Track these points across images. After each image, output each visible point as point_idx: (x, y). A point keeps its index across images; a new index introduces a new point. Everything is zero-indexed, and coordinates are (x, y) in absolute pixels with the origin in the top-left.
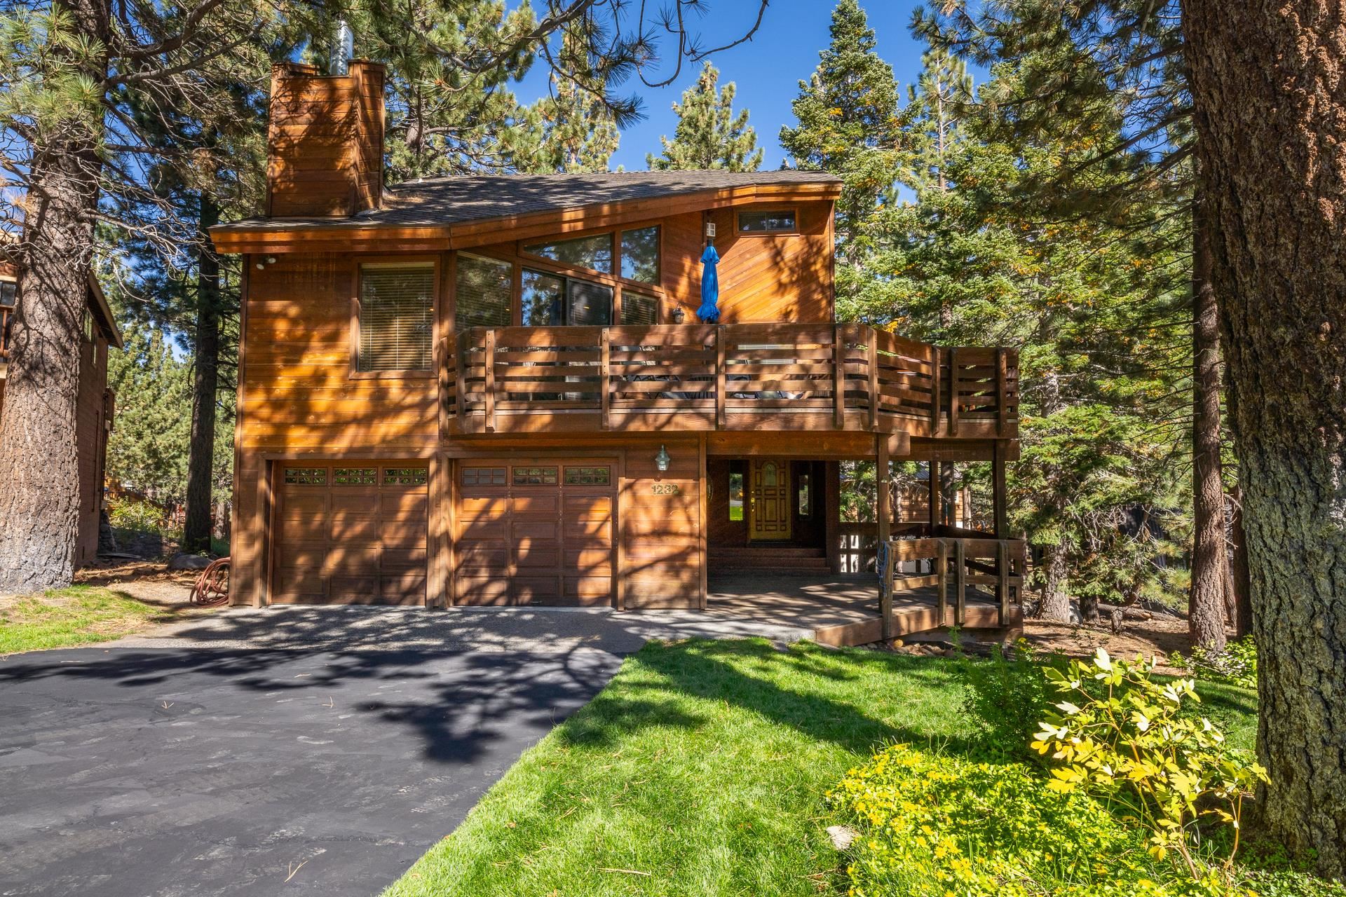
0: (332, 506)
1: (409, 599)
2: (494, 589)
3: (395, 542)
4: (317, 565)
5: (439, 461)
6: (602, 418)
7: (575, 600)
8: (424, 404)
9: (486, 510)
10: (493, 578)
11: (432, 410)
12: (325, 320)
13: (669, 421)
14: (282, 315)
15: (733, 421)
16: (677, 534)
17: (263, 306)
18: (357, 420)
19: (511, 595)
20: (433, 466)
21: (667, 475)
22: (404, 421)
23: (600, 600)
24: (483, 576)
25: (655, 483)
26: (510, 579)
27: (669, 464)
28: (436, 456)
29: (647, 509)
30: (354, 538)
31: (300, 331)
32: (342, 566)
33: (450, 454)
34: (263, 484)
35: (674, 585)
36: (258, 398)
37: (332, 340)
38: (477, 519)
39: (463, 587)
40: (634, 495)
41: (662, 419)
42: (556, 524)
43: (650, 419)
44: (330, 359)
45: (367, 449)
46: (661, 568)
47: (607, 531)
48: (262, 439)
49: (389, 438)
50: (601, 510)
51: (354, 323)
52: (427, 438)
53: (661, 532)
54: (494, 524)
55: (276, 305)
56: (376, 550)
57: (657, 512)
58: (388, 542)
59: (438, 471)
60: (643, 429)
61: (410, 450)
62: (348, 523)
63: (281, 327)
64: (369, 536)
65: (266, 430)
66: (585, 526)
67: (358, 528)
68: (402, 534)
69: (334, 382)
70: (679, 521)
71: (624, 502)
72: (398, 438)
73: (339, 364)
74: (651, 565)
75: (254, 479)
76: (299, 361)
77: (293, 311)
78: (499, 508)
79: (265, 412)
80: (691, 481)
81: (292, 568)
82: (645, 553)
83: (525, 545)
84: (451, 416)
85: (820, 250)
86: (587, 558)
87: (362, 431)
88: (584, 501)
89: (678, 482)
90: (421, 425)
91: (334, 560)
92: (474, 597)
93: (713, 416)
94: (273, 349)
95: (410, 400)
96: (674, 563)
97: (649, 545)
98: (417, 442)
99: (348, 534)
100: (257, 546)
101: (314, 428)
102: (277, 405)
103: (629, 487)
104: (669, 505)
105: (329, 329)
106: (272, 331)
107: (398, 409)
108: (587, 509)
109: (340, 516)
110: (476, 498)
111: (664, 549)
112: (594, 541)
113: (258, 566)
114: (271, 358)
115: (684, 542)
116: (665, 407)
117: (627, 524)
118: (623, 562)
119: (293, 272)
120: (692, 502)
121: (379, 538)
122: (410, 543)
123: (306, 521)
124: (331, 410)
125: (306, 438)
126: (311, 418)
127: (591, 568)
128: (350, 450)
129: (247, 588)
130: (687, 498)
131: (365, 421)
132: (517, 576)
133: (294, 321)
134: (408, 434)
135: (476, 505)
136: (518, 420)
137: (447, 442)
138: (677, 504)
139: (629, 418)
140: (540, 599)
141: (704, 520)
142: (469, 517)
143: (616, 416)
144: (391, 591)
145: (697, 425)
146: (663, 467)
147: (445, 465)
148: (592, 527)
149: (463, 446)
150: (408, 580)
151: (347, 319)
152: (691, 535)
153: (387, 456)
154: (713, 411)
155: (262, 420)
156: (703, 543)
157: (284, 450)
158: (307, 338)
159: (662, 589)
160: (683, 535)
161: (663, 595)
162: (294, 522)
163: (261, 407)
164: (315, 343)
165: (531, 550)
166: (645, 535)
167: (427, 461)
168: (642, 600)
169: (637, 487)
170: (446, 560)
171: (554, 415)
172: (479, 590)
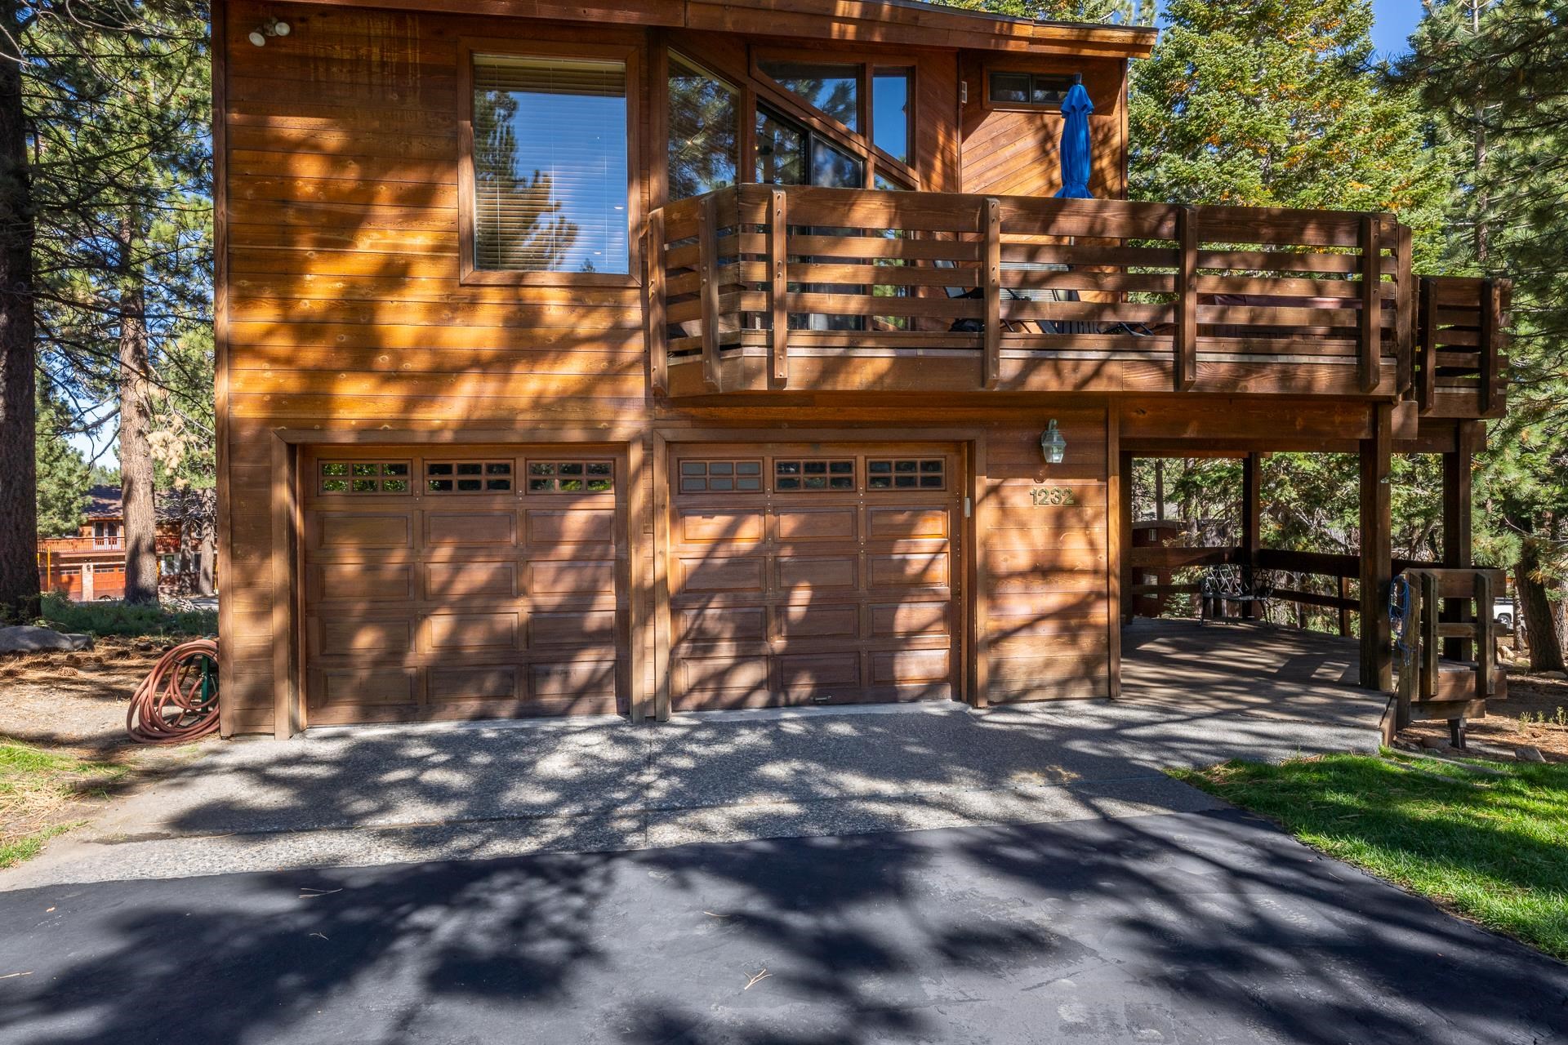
0: (424, 535)
1: (585, 704)
2: (746, 676)
3: (555, 600)
4: (396, 649)
5: (648, 448)
6: (985, 365)
7: (887, 689)
8: (616, 336)
9: (727, 536)
10: (742, 659)
11: (634, 347)
12: (407, 162)
13: (1097, 373)
14: (308, 145)
15: (1203, 373)
16: (1072, 572)
17: (263, 126)
18: (479, 364)
19: (777, 683)
20: (635, 455)
21: (1057, 472)
22: (575, 367)
23: (932, 688)
24: (725, 652)
25: (1037, 486)
26: (772, 658)
27: (1067, 451)
28: (646, 441)
29: (1023, 527)
30: (473, 594)
31: (349, 180)
32: (451, 648)
33: (668, 434)
34: (282, 494)
35: (1068, 657)
36: (261, 317)
37: (418, 201)
38: (709, 555)
39: (687, 676)
40: (1002, 504)
41: (1087, 369)
42: (855, 559)
43: (1067, 368)
44: (418, 240)
45: (500, 422)
46: (1047, 629)
47: (941, 570)
48: (277, 400)
49: (545, 401)
50: (932, 532)
51: (466, 172)
52: (621, 401)
53: (1047, 569)
54: (739, 562)
55: (294, 126)
56: (517, 612)
57: (1040, 534)
58: (541, 600)
59: (646, 463)
60: (1053, 386)
61: (589, 424)
62: (458, 564)
63: (308, 171)
64: (503, 589)
65: (285, 381)
66: (905, 562)
67: (479, 574)
68: (568, 583)
69: (427, 288)
70: (1076, 550)
71: (986, 517)
72: (564, 399)
73: (437, 251)
74: (1031, 624)
75: (266, 480)
76: (349, 243)
77: (333, 139)
78: (751, 531)
79: (281, 344)
80: (1094, 482)
81: (345, 657)
82: (1020, 605)
83: (801, 596)
84: (674, 361)
86: (911, 614)
87: (490, 387)
88: (901, 518)
89: (1074, 483)
90: (613, 373)
92: (707, 696)
93: (1170, 365)
94: (291, 217)
95: (585, 327)
96: (1070, 620)
97: (1027, 592)
98: (603, 410)
99: (461, 587)
100: (279, 618)
101: (392, 377)
102: (306, 329)
103: (993, 490)
104: (1059, 523)
105: (412, 178)
106: (288, 179)
107: (567, 343)
108: (907, 531)
109: (444, 552)
110: (709, 514)
111: (1051, 597)
112: (918, 586)
113: (282, 657)
114: (287, 235)
115: (1083, 585)
116: (1091, 348)
117: (987, 555)
118: (985, 622)
119: (329, 61)
120: (1096, 516)
121: (522, 592)
122: (584, 598)
123: (372, 565)
124: (425, 343)
125: (372, 399)
126: (383, 361)
127: (912, 634)
128: (466, 425)
129: (260, 700)
130: (1089, 511)
131: (499, 364)
132: (785, 653)
133: (336, 159)
134: (583, 394)
135: (709, 527)
136: (832, 367)
137: (660, 412)
138: (1072, 521)
139: (1030, 366)
140: (830, 693)
141: (1115, 547)
142: (697, 550)
143: (1010, 360)
144: (552, 691)
145: (1144, 380)
146: (1056, 458)
147: (659, 453)
148: (917, 561)
149: (692, 418)
150: (583, 667)
151: (451, 162)
152: (1095, 572)
153: (544, 435)
154: (1170, 357)
155: (274, 360)
156: (1115, 584)
157: (325, 423)
158: (365, 195)
159: (1049, 664)
160: (1083, 572)
161: (1050, 675)
162: (349, 564)
163: (269, 333)
165: (811, 607)
166: (1022, 574)
167: (624, 447)
168: (1017, 687)
169: (1005, 492)
170: (662, 629)
171: (897, 361)
172: (721, 677)
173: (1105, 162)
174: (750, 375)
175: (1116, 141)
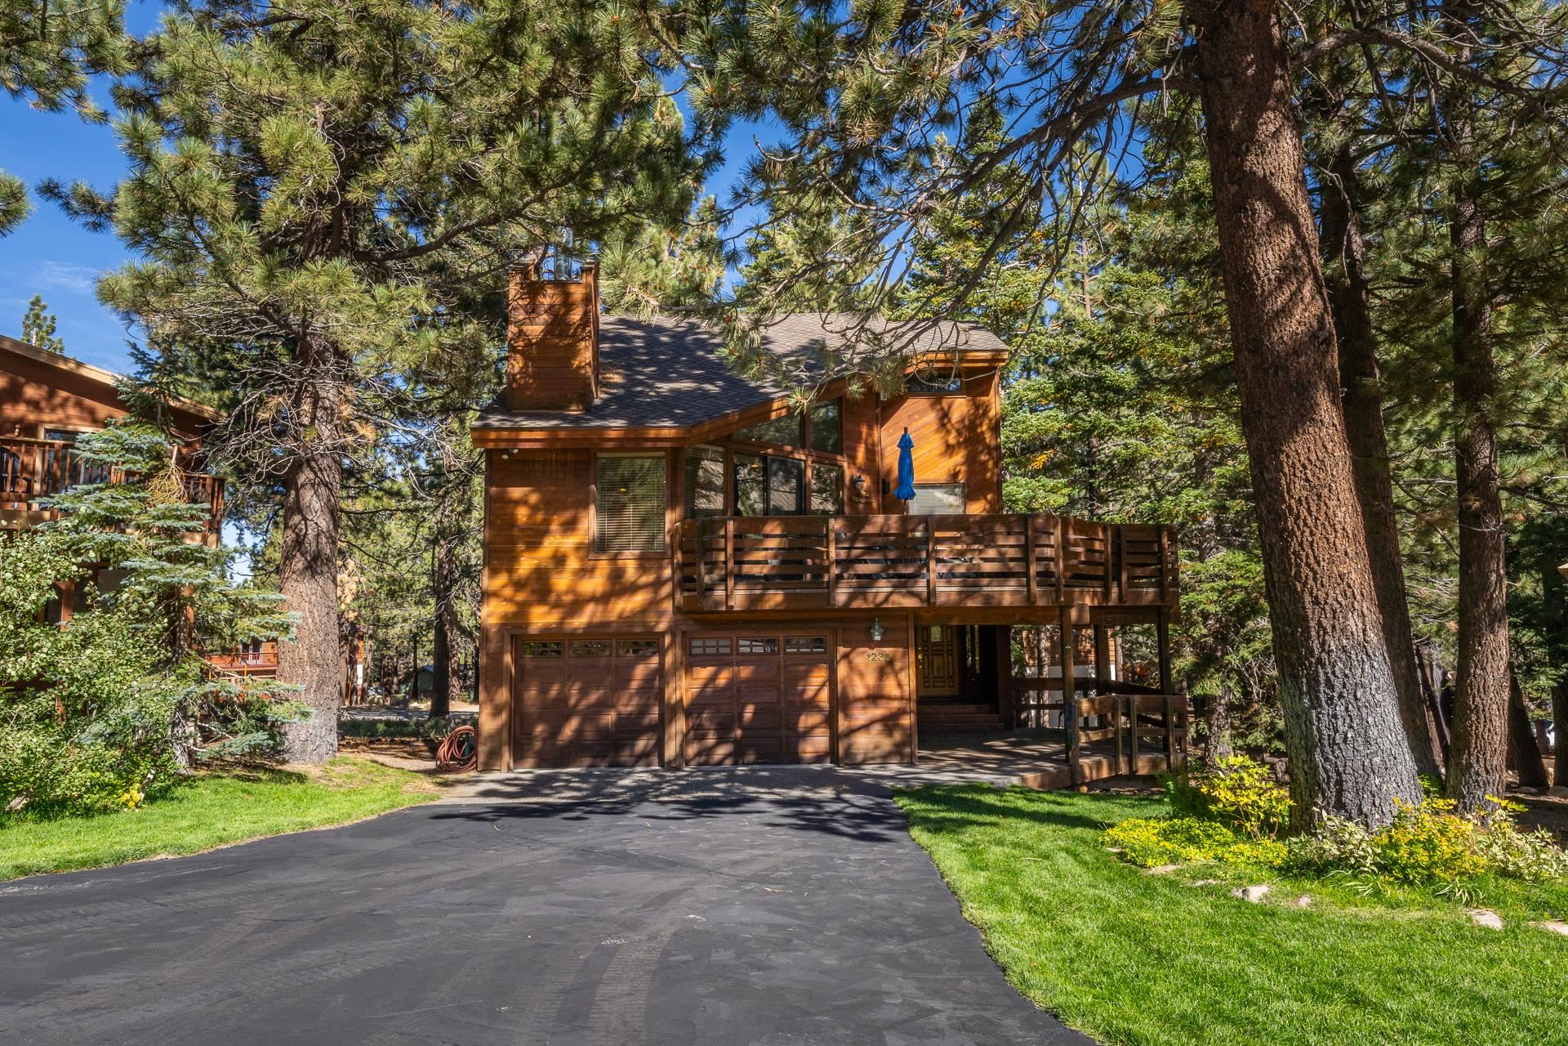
0: (570, 676)
1: (643, 761)
2: (722, 751)
3: (629, 709)
4: (555, 732)
5: (674, 636)
6: (829, 597)
7: (798, 760)
8: (658, 584)
9: (713, 678)
10: (721, 741)
11: (666, 589)
12: (563, 507)
13: (886, 600)
14: (523, 502)
15: (941, 599)
16: (890, 698)
17: (505, 492)
18: (594, 599)
19: (737, 756)
20: (667, 640)
21: (880, 644)
22: (639, 599)
23: (819, 759)
24: (711, 741)
25: (870, 652)
26: (736, 742)
27: (883, 635)
28: (671, 630)
29: (862, 675)
30: (590, 706)
31: (540, 517)
32: (579, 732)
33: (683, 628)
34: (508, 658)
35: (887, 744)
36: (502, 579)
37: (570, 526)
38: (705, 686)
39: (692, 750)
40: (850, 663)
41: (880, 598)
42: (779, 689)
43: (871, 598)
44: (569, 542)
45: (605, 624)
46: (877, 728)
47: (824, 695)
48: (505, 616)
49: (626, 614)
50: (818, 678)
51: (592, 509)
52: (661, 614)
53: (875, 698)
54: (720, 691)
55: (516, 492)
56: (610, 718)
57: (871, 679)
58: (622, 709)
59: (673, 643)
60: (865, 606)
61: (645, 624)
62: (584, 692)
63: (522, 513)
64: (603, 705)
65: (510, 608)
66: (804, 691)
67: (594, 697)
68: (635, 701)
69: (573, 563)
70: (891, 687)
71: (842, 670)
72: (634, 614)
73: (579, 548)
74: (866, 727)
75: (500, 653)
76: (540, 543)
77: (534, 498)
78: (725, 676)
79: (508, 592)
80: (901, 650)
81: (530, 737)
82: (861, 716)
83: (749, 712)
84: (686, 594)
85: (986, 412)
86: (806, 721)
87: (600, 608)
88: (802, 668)
89: (888, 650)
90: (654, 603)
91: (569, 729)
92: (703, 759)
93: (925, 595)
94: (516, 532)
95: (645, 579)
96: (889, 723)
97: (865, 708)
98: (651, 618)
99: (584, 703)
100: (504, 716)
101: (557, 605)
102: (519, 585)
103: (846, 656)
104: (882, 673)
105: (567, 515)
106: (513, 516)
107: (633, 588)
108: (805, 676)
109: (577, 686)
110: (704, 666)
111: (878, 712)
112: (811, 705)
113: (505, 734)
114: (513, 541)
115: (896, 705)
116: (883, 587)
117: (844, 689)
118: (842, 724)
119: (534, 461)
120: (902, 669)
121: (613, 706)
122: (643, 710)
123: (543, 691)
124: (571, 590)
125: (549, 613)
126: (553, 598)
127: (808, 732)
128: (590, 626)
129: (494, 756)
130: (898, 665)
131: (604, 599)
132: (743, 737)
133: (535, 509)
134: (644, 610)
135: (704, 673)
136: (754, 600)
137: (680, 617)
138: (888, 670)
139: (852, 597)
140: (764, 758)
141: (913, 684)
142: (699, 683)
143: (841, 595)
144: (625, 756)
145: (910, 603)
146: (877, 638)
147: (679, 639)
148: (810, 692)
149: (695, 620)
150: (641, 744)
151: (585, 505)
152: (902, 698)
153: (624, 629)
154: (925, 590)
155: (506, 600)
156: (913, 706)
157: (527, 625)
158: (547, 522)
159: (876, 747)
160: (895, 699)
161: (878, 752)
162: (532, 693)
163: (504, 586)
164: (554, 527)
165: (755, 713)
166: (860, 699)
167: (663, 634)
168: (860, 758)
169: (852, 656)
170: (680, 725)
171: (786, 595)
172: (709, 751)
173: (984, 428)
174: (717, 604)
175: (992, 413)
